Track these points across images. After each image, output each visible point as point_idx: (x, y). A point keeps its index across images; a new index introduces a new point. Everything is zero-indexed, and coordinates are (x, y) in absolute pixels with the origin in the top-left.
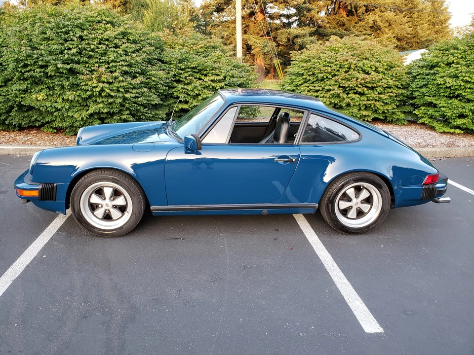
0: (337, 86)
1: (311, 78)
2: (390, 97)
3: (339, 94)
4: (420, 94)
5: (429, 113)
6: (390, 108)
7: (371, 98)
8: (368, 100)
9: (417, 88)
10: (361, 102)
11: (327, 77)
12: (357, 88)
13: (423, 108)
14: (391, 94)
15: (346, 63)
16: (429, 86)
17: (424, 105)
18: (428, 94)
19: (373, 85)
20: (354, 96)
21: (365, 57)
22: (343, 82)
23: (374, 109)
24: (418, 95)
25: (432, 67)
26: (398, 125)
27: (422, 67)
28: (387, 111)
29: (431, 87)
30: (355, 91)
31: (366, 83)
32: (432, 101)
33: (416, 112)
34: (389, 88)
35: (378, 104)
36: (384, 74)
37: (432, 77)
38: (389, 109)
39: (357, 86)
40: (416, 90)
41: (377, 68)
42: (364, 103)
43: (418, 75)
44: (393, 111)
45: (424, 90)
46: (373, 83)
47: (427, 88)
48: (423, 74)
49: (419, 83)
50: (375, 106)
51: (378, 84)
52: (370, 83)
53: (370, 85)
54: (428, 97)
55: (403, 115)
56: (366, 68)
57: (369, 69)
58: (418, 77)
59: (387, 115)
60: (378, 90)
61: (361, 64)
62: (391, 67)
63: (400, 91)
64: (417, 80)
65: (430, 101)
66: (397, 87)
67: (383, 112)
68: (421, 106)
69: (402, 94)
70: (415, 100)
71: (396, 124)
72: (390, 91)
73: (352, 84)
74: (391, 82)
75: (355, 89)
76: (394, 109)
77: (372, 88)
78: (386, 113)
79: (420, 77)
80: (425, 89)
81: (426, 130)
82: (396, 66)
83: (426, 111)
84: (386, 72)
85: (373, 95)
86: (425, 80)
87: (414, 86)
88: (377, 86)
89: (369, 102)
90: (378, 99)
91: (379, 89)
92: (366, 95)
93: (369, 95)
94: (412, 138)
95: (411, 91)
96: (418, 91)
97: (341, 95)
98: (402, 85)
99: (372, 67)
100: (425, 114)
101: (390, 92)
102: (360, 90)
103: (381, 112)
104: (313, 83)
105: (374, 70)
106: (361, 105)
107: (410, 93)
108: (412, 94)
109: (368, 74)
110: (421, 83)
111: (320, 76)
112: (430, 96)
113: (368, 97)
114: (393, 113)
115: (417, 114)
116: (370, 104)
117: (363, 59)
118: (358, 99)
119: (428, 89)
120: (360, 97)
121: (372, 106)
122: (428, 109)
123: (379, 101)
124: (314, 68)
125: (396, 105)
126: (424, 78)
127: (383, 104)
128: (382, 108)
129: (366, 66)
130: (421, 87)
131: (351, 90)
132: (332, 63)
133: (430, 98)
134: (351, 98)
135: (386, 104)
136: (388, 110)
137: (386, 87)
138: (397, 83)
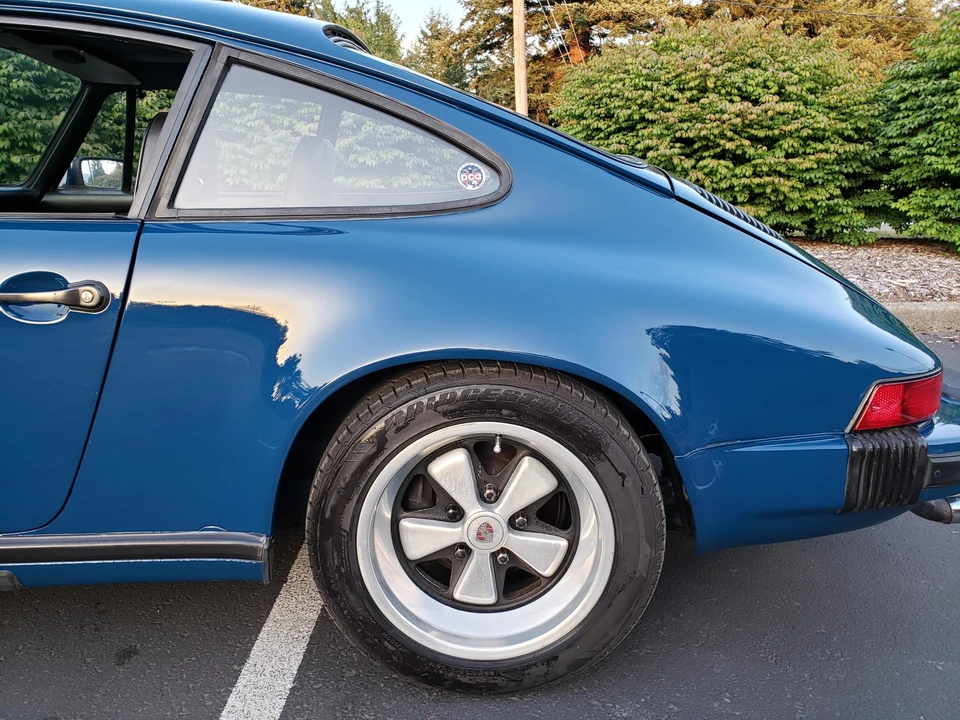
0: (668, 139)
1: (602, 125)
2: (822, 164)
3: (670, 159)
4: (910, 153)
5: (937, 204)
6: (820, 195)
7: (765, 169)
8: (755, 174)
9: (899, 136)
10: (735, 182)
11: (643, 119)
12: (722, 142)
13: (921, 192)
14: (825, 156)
15: (694, 74)
16: (936, 125)
17: (925, 183)
18: (934, 150)
19: (770, 133)
20: (712, 163)
21: (748, 60)
22: (685, 126)
23: (773, 198)
24: (906, 156)
25: (944, 73)
26: (849, 244)
27: (917, 76)
28: (812, 205)
29: (941, 128)
30: (718, 150)
31: (750, 126)
32: (949, 167)
33: (901, 205)
34: (821, 140)
35: (785, 186)
36: (806, 103)
37: (945, 100)
38: (817, 198)
39: (722, 135)
40: (899, 141)
41: (781, 86)
42: (745, 181)
43: (904, 100)
44: (831, 202)
45: (921, 138)
46: (770, 128)
47: (930, 133)
48: (917, 94)
49: (906, 121)
50: (775, 191)
51: (784, 127)
52: (762, 127)
53: (761, 134)
54: (933, 158)
55: (863, 215)
56: (750, 89)
57: (760, 90)
58: (903, 106)
59: (813, 216)
60: (785, 146)
61: (737, 78)
62: (826, 86)
63: (851, 147)
64: (901, 115)
65: (941, 167)
66: (841, 135)
67: (803, 210)
68: (914, 188)
69: (856, 156)
70: (897, 172)
71: (844, 244)
72: (820, 146)
73: (707, 129)
74: (823, 121)
75: (719, 145)
76: (832, 197)
77: (771, 143)
78: (810, 211)
79: (909, 104)
80: (925, 135)
81: (932, 255)
82: (840, 81)
83: (928, 199)
84: (811, 97)
85: (770, 160)
86: (923, 112)
87: (892, 130)
88: (784, 135)
89: (757, 180)
90: (783, 170)
91: (786, 144)
92: (749, 160)
93: (759, 161)
94: (884, 274)
95: (884, 146)
96: (904, 144)
97: (676, 161)
98: (857, 130)
99: (768, 83)
100: (926, 209)
101: (821, 151)
102: (729, 146)
103: (796, 208)
104: (607, 137)
105: (773, 91)
106: (737, 189)
107: (881, 151)
108: (886, 155)
109: (756, 102)
110: (911, 122)
111: (623, 114)
112: (939, 155)
113: (755, 166)
114: (832, 211)
115: (903, 209)
116: (763, 186)
117: (743, 66)
118: (724, 171)
119: (933, 135)
120: (731, 166)
121: (768, 190)
122: (937, 192)
123: (788, 177)
124: (611, 96)
125: (840, 187)
126: (921, 107)
127: (800, 185)
128: (796, 195)
129: (750, 82)
130: (913, 133)
131: (707, 148)
132: (657, 80)
133: (937, 159)
134: (706, 170)
135: (811, 185)
136: (815, 201)
137: (809, 138)
138: (841, 126)
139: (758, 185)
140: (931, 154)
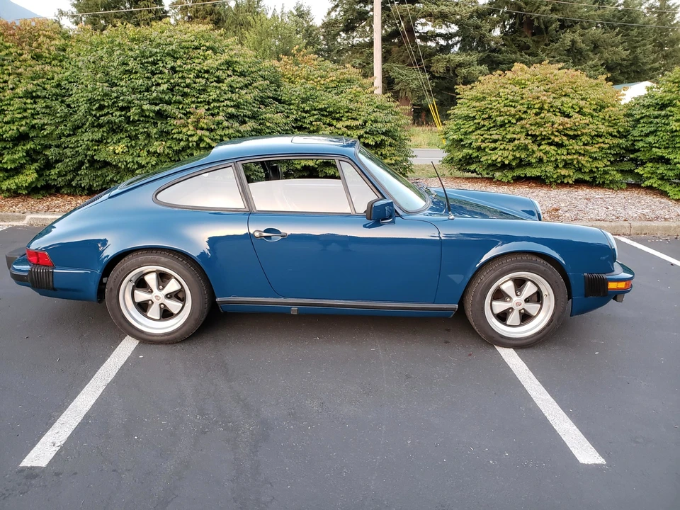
0: (524, 134)
1: (486, 123)
2: (601, 149)
3: (526, 146)
4: (645, 145)
5: (658, 172)
6: (601, 165)
7: (574, 151)
8: (568, 154)
9: (640, 136)
10: (558, 157)
11: (510, 122)
12: (552, 137)
13: (650, 165)
14: (602, 145)
15: (537, 101)
16: (658, 133)
17: (651, 160)
18: (657, 145)
19: (576, 133)
20: (548, 148)
21: (563, 94)
22: (533, 128)
23: (577, 166)
24: (643, 147)
25: (663, 107)
26: (613, 189)
27: (648, 106)
28: (596, 170)
29: (662, 135)
30: (550, 141)
31: (566, 129)
32: (664, 155)
33: (640, 170)
34: (600, 136)
35: (583, 160)
36: (592, 116)
37: (663, 121)
38: (598, 166)
39: (552, 134)
40: (640, 139)
41: (581, 108)
42: (563, 157)
43: (642, 118)
44: (606, 169)
45: (651, 139)
46: (575, 130)
47: (655, 136)
48: (649, 116)
49: (643, 129)
50: (578, 162)
51: (583, 130)
52: (572, 129)
53: (571, 133)
54: (657, 150)
55: (620, 175)
56: (565, 109)
57: (570, 110)
58: (642, 121)
59: (596, 175)
60: (583, 140)
61: (558, 103)
62: (603, 107)
63: (616, 141)
64: (641, 125)
65: (661, 154)
66: (611, 135)
67: (591, 171)
68: (646, 162)
69: (618, 145)
70: (638, 154)
71: (610, 189)
72: (601, 140)
73: (546, 131)
74: (603, 129)
75: (550, 139)
76: (606, 166)
77: (575, 137)
78: (594, 172)
79: (645, 120)
80: (653, 137)
81: (655, 196)
82: (609, 105)
83: (654, 169)
84: (595, 114)
85: (576, 147)
86: (652, 125)
87: (636, 133)
88: (582, 134)
89: (569, 157)
90: (582, 152)
91: (584, 139)
92: (565, 146)
93: (571, 147)
94: (633, 207)
95: (632, 140)
96: (642, 140)
97: (530, 147)
98: (618, 132)
99: (574, 106)
100: (652, 174)
101: (601, 143)
102: (556, 140)
103: (587, 171)
104: (489, 130)
105: (577, 111)
106: (559, 161)
107: (630, 143)
108: (633, 145)
109: (568, 116)
110: (647, 130)
111: (499, 119)
112: (660, 148)
113: (568, 149)
114: (605, 173)
115: (641, 173)
116: (572, 160)
117: (561, 95)
118: (553, 152)
119: (657, 138)
120: (556, 149)
121: (575, 162)
122: (658, 166)
123: (584, 155)
124: (491, 109)
125: (610, 161)
126: (651, 123)
127: (590, 160)
128: (588, 165)
129: (565, 105)
130: (647, 135)
131: (544, 139)
132: (517, 102)
133: (659, 150)
134: (544, 151)
135: (595, 159)
136: (597, 167)
137: (595, 135)
138: (611, 130)
139: (570, 159)
140: (656, 147)
